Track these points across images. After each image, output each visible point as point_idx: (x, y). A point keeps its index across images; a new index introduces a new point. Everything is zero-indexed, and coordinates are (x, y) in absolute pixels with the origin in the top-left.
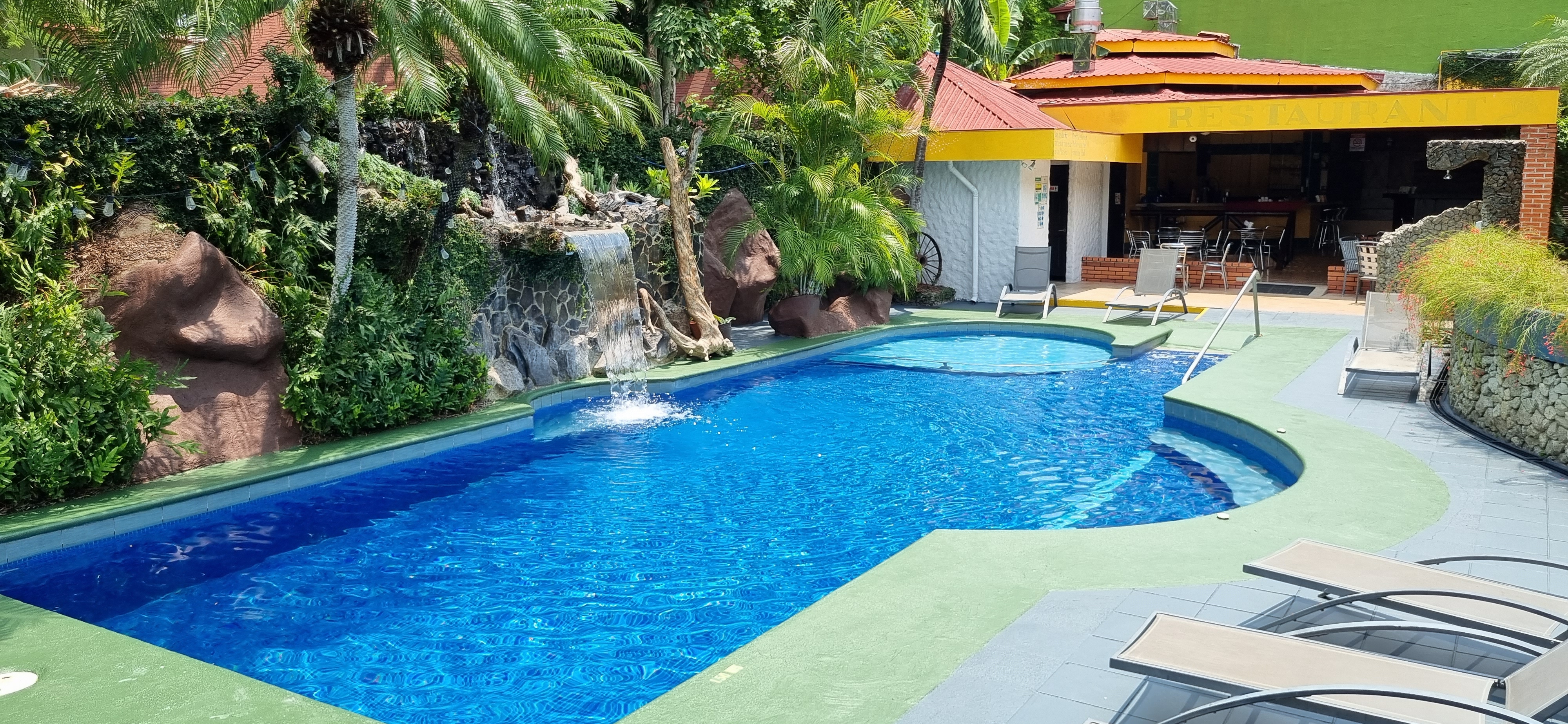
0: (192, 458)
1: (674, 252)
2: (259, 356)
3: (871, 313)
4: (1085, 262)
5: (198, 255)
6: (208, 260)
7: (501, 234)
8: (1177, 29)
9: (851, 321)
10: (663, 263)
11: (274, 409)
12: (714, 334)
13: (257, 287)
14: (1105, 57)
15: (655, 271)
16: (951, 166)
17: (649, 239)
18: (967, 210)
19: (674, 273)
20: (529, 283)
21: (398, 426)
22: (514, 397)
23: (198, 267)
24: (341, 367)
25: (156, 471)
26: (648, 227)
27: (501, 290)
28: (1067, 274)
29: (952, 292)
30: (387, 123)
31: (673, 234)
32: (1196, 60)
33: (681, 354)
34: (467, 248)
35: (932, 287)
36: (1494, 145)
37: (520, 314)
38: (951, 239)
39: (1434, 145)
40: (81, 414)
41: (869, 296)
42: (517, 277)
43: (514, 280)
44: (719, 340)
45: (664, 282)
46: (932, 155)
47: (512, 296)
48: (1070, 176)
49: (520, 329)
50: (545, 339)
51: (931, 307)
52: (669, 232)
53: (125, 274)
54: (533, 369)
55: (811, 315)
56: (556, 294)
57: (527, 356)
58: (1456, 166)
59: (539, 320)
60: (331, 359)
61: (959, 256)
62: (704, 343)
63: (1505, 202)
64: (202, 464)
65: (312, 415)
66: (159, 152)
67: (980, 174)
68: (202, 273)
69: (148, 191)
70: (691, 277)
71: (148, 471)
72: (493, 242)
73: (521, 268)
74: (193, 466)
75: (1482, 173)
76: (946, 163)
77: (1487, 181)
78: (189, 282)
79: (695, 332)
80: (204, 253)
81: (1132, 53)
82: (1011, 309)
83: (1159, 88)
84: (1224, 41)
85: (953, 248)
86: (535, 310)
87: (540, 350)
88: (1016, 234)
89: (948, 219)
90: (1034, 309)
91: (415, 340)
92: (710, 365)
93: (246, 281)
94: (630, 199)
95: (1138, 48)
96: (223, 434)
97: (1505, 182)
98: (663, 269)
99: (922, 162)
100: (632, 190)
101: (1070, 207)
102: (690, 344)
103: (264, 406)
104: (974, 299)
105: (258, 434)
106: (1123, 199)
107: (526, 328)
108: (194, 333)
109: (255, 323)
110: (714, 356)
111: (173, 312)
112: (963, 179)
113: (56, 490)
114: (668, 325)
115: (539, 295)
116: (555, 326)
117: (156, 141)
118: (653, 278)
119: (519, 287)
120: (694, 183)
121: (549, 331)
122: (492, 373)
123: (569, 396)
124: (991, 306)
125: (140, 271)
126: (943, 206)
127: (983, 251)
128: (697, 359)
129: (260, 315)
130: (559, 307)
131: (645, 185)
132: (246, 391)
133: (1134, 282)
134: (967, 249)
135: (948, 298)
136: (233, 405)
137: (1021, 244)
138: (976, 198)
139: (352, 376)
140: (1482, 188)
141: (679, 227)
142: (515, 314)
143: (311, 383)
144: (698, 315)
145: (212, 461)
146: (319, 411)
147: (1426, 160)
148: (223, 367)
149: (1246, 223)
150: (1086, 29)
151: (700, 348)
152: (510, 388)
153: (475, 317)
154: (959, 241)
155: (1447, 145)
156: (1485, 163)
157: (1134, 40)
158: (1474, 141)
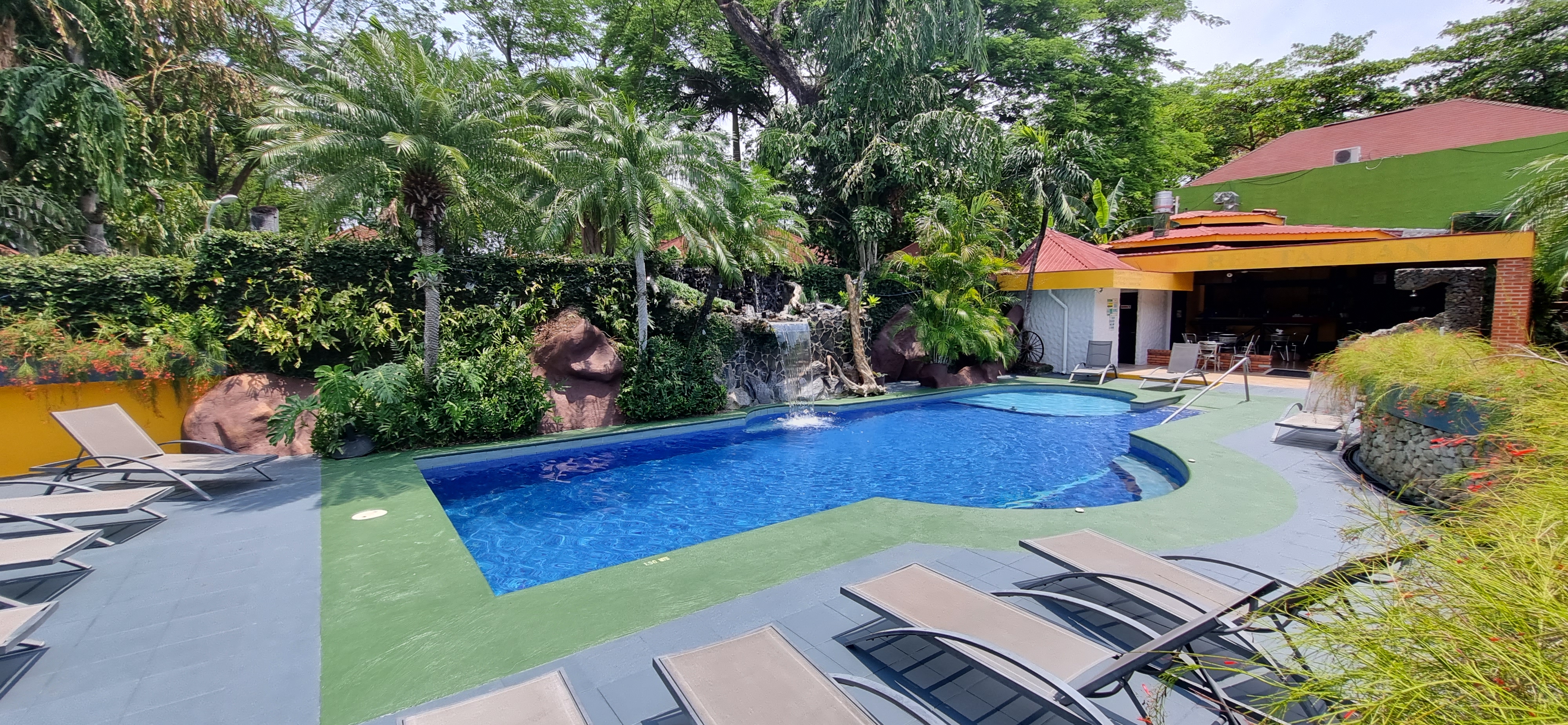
0: (569, 425)
1: (851, 336)
2: (608, 379)
3: (984, 377)
4: (1150, 353)
5: (583, 329)
6: (588, 332)
7: (743, 323)
8: (1238, 208)
9: (969, 380)
10: (842, 342)
11: (611, 404)
12: (871, 382)
13: (614, 346)
14: (1177, 228)
15: (839, 347)
16: (1050, 292)
17: (835, 329)
18: (1061, 317)
19: (850, 348)
20: (759, 349)
21: (671, 418)
22: (743, 408)
23: (582, 335)
24: (644, 386)
25: (550, 429)
26: (835, 323)
27: (741, 352)
28: (1136, 360)
29: (1051, 368)
30: (697, 269)
31: (850, 327)
32: (1249, 227)
33: (851, 393)
34: (722, 330)
35: (1038, 364)
36: (1454, 271)
37: (753, 365)
38: (1051, 336)
39: (1401, 272)
40: (510, 400)
41: (984, 366)
42: (752, 346)
43: (750, 348)
44: (874, 386)
45: (844, 353)
46: (1037, 286)
47: (749, 356)
48: (1139, 299)
49: (753, 374)
50: (767, 380)
51: (1035, 375)
52: (848, 325)
53: (553, 338)
54: (758, 395)
55: (940, 375)
56: (775, 356)
57: (755, 387)
58: (1420, 287)
59: (765, 369)
60: (639, 381)
61: (1056, 346)
62: (864, 387)
63: (1465, 312)
64: (572, 428)
65: (628, 409)
66: (583, 283)
67: (1070, 297)
68: (584, 339)
69: (576, 301)
70: (859, 350)
71: (545, 429)
72: (737, 328)
73: (754, 342)
74: (568, 429)
75: (1445, 291)
76: (1047, 291)
77: (1448, 297)
78: (576, 342)
79: (860, 380)
80: (585, 328)
81: (1200, 225)
82: (1079, 378)
83: (1212, 244)
84: (1273, 215)
85: (1052, 341)
86: (762, 364)
87: (764, 385)
88: (1091, 333)
89: (1049, 324)
90: (1095, 378)
91: (685, 376)
92: (867, 399)
93: (610, 343)
94: (827, 307)
95: (1205, 221)
96: (586, 414)
97: (1463, 298)
98: (843, 345)
99: (1031, 291)
100: (829, 302)
101: (1138, 318)
102: (855, 387)
103: (607, 402)
104: (1064, 372)
105: (603, 415)
106: (1183, 314)
107: (756, 373)
108: (577, 366)
109: (608, 363)
110: (871, 394)
111: (569, 356)
112: (1058, 300)
113: (497, 434)
114: (842, 376)
115: (765, 356)
116: (773, 373)
117: (581, 278)
118: (837, 350)
119: (753, 351)
120: (865, 299)
121: (770, 375)
122: (733, 396)
123: (778, 410)
124: (1066, 376)
125: (561, 336)
126: (1047, 316)
127: (1071, 343)
128: (861, 396)
129: (612, 359)
130: (777, 363)
131: (837, 300)
132: (601, 396)
133: (1167, 364)
134: (1060, 342)
135: (1048, 371)
136: (593, 401)
137: (1095, 339)
138: (1066, 312)
139: (648, 391)
140: (1444, 302)
141: (853, 323)
142: (750, 365)
143: (629, 393)
144: (862, 371)
145: (578, 428)
146: (631, 407)
147: (1394, 283)
148: (592, 383)
149: (1277, 330)
150: (1162, 210)
151: (862, 390)
152: (741, 404)
153: (724, 365)
154: (1056, 337)
155: (1411, 272)
156: (1447, 285)
157: (1202, 217)
158: (1436, 269)
